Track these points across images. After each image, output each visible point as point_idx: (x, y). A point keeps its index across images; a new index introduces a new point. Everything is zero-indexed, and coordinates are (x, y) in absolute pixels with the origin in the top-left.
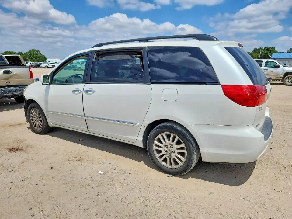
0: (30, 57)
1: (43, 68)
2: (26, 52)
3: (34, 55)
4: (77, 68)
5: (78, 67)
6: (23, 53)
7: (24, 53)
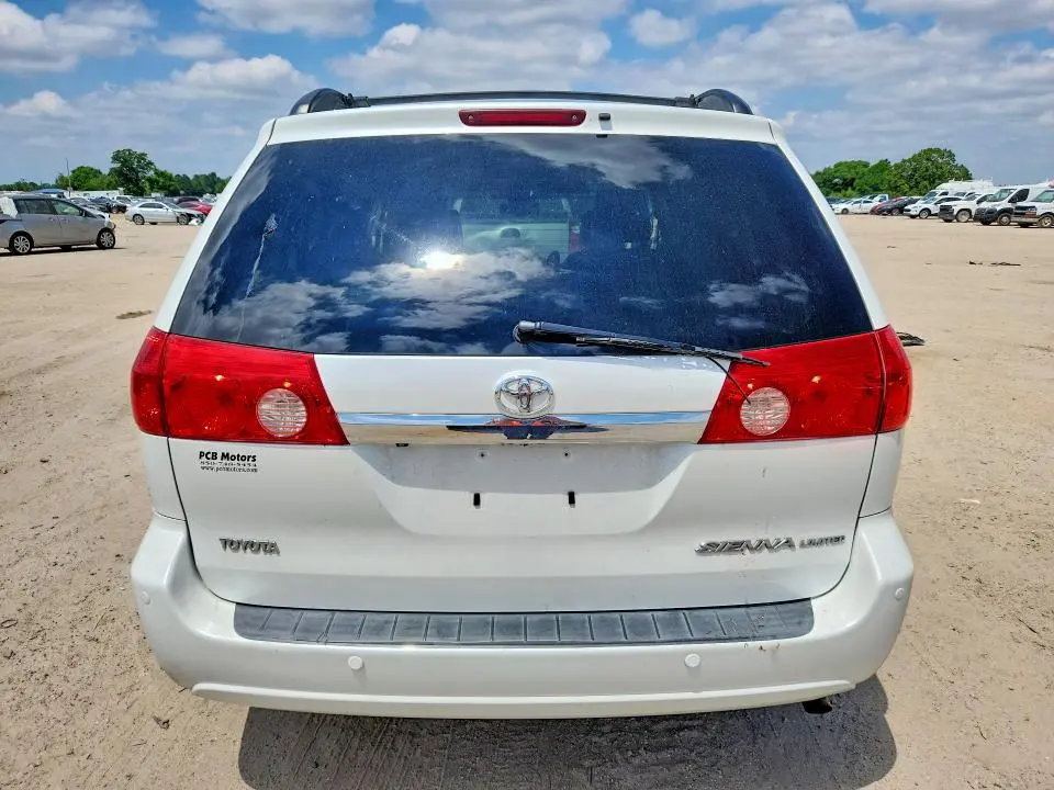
0: (911, 177)
1: (913, 217)
2: (904, 161)
3: (927, 170)
4: (1034, 216)
5: (1039, 213)
6: (892, 164)
7: (896, 165)
